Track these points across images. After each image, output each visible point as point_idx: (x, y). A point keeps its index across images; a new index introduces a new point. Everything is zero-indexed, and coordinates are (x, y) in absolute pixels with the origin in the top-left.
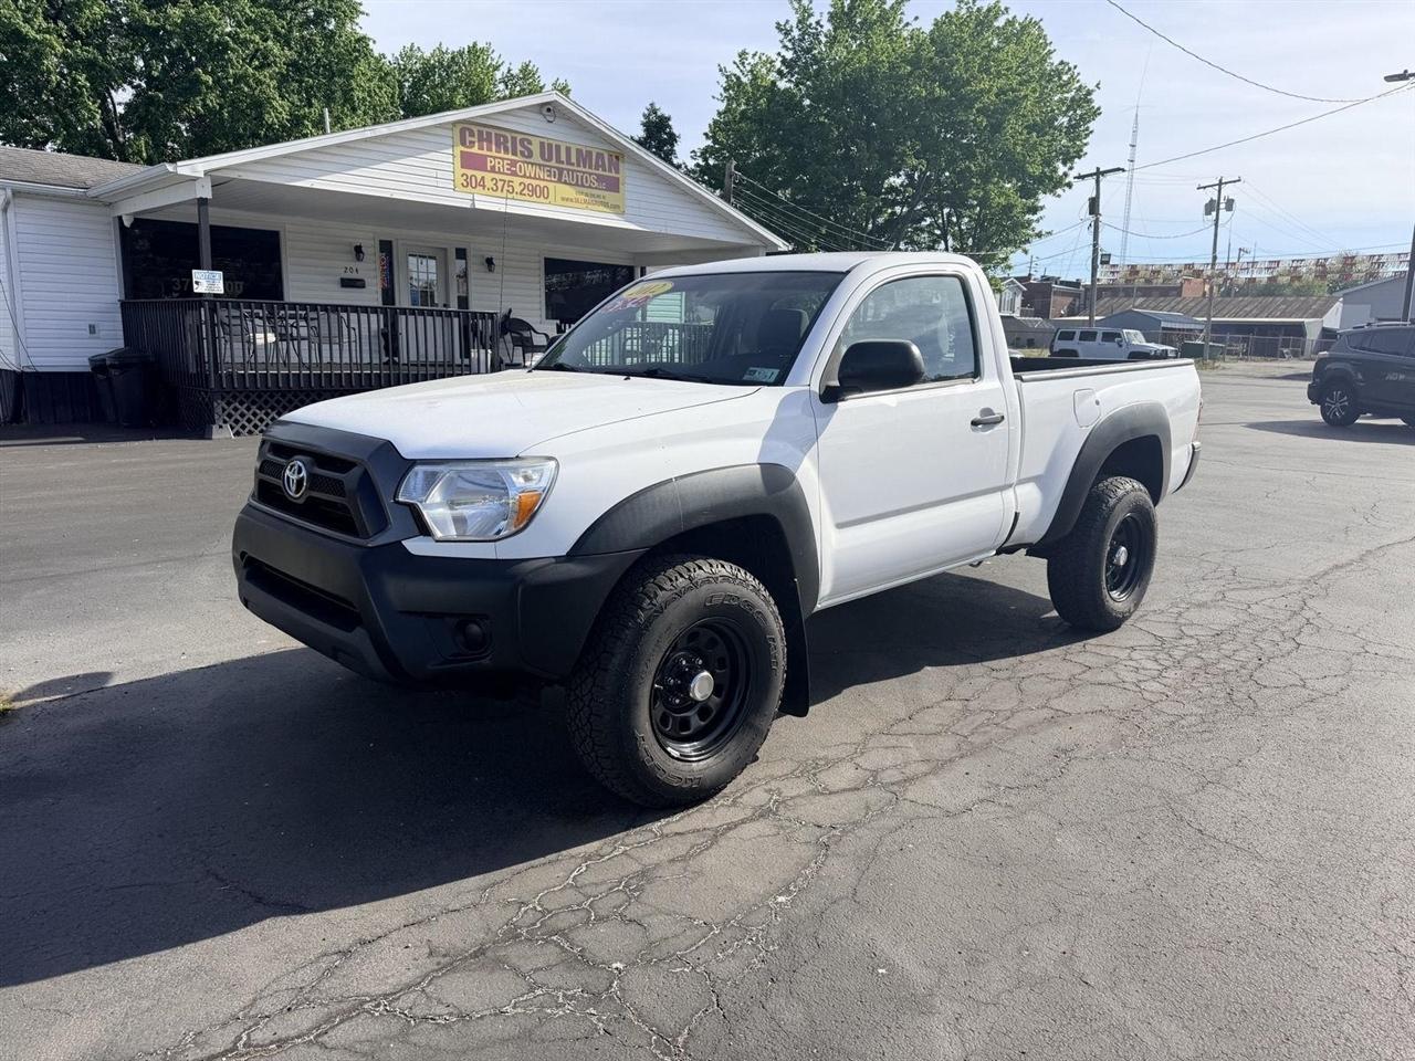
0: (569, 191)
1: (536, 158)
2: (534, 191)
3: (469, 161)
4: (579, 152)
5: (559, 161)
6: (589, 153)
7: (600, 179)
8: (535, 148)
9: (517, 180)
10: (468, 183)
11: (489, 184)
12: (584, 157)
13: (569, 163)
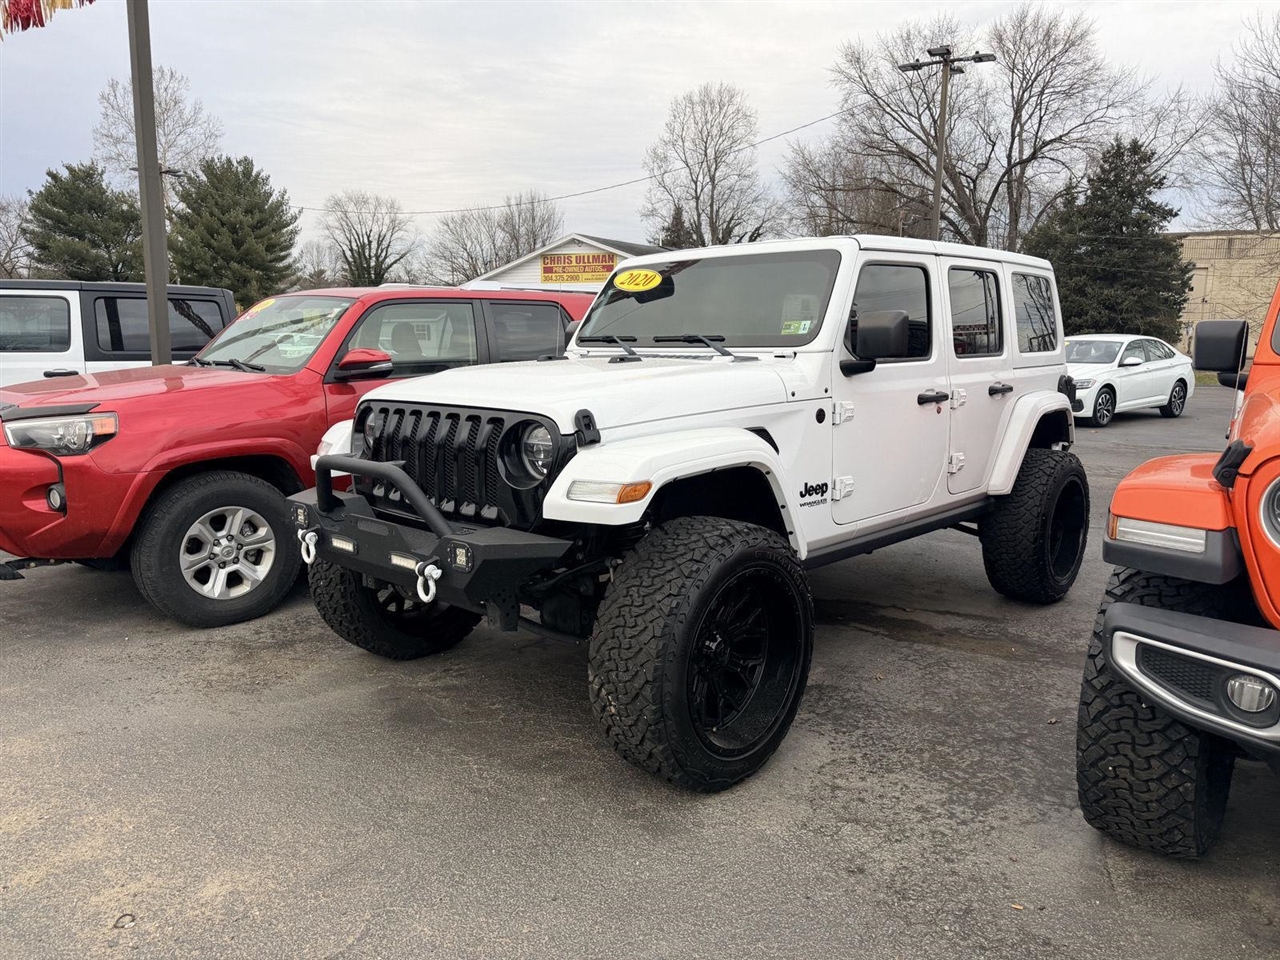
0: (589, 275)
1: (574, 263)
2: (572, 278)
3: (547, 270)
4: (594, 257)
5: (584, 262)
6: (599, 256)
7: (604, 267)
8: (574, 260)
9: (565, 275)
10: (546, 280)
11: (554, 278)
12: (596, 258)
13: (589, 262)
